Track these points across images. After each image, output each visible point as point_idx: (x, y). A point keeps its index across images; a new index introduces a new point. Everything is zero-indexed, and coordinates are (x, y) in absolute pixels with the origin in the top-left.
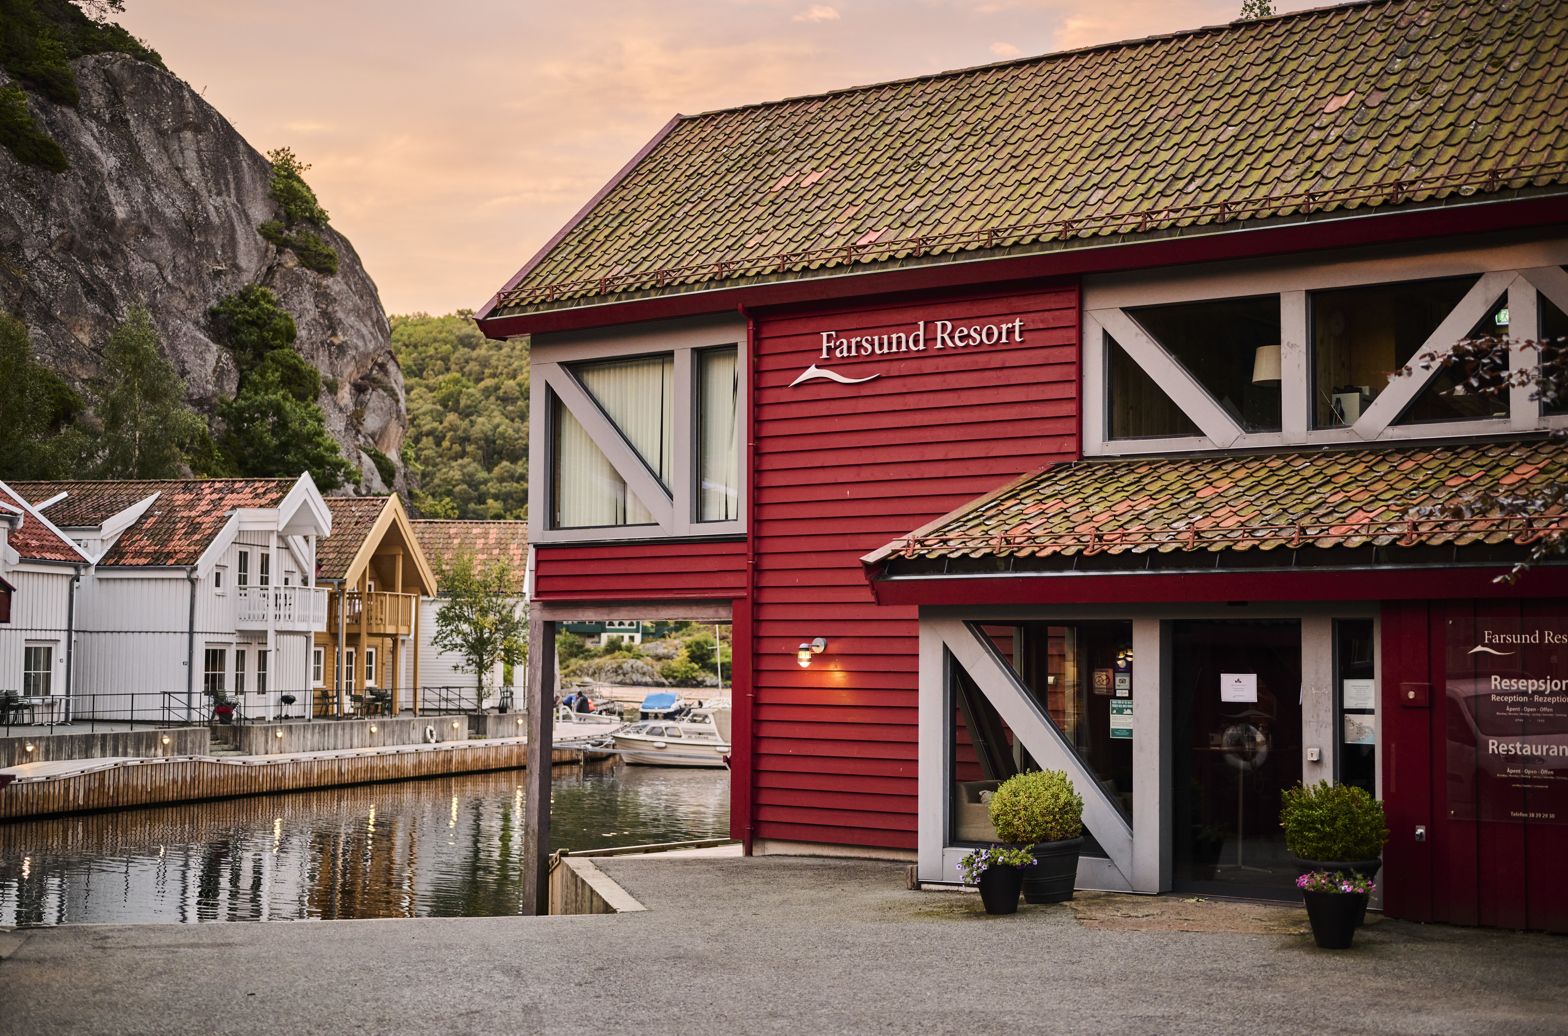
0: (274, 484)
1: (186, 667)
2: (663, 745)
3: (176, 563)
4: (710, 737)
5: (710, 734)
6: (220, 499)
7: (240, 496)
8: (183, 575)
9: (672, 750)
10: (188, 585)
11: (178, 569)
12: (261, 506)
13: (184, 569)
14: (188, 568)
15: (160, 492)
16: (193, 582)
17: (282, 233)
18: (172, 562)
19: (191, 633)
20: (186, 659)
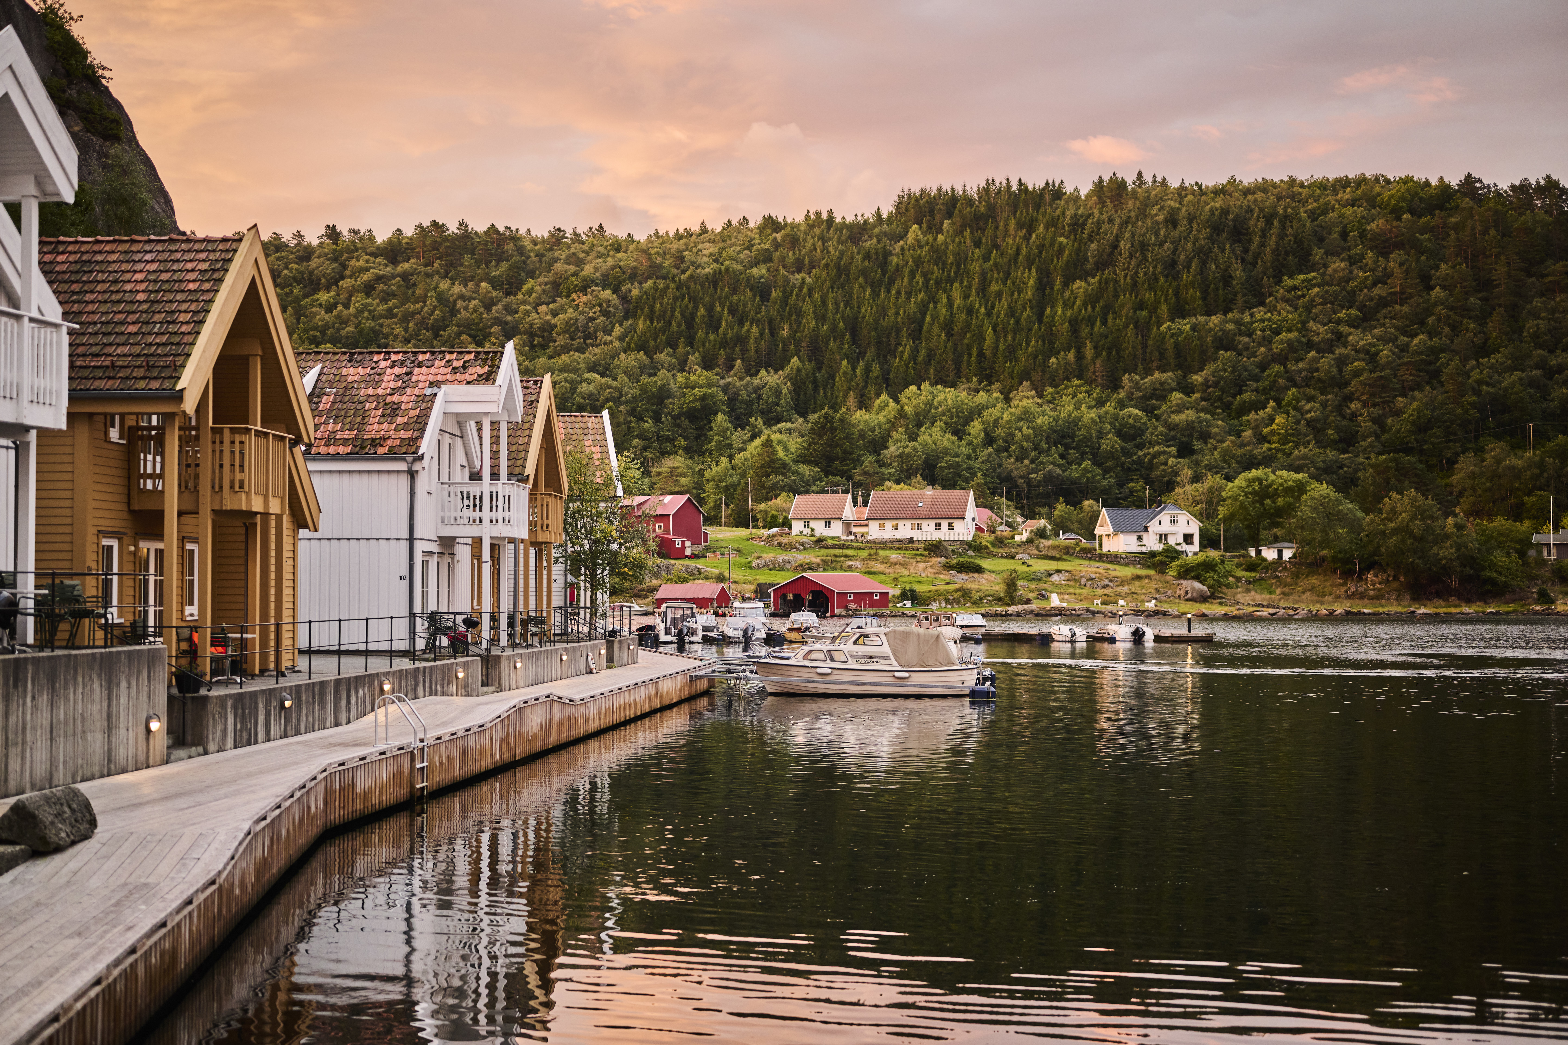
0: (472, 356)
1: (405, 584)
2: (829, 671)
3: (390, 451)
4: (883, 661)
5: (883, 657)
6: (407, 374)
7: (433, 370)
8: (402, 466)
9: (838, 676)
10: (405, 480)
11: (395, 459)
12: (468, 383)
13: (404, 459)
14: (410, 458)
15: (319, 367)
16: (412, 475)
17: (64, 91)
18: (381, 451)
19: (411, 539)
20: (405, 572)
